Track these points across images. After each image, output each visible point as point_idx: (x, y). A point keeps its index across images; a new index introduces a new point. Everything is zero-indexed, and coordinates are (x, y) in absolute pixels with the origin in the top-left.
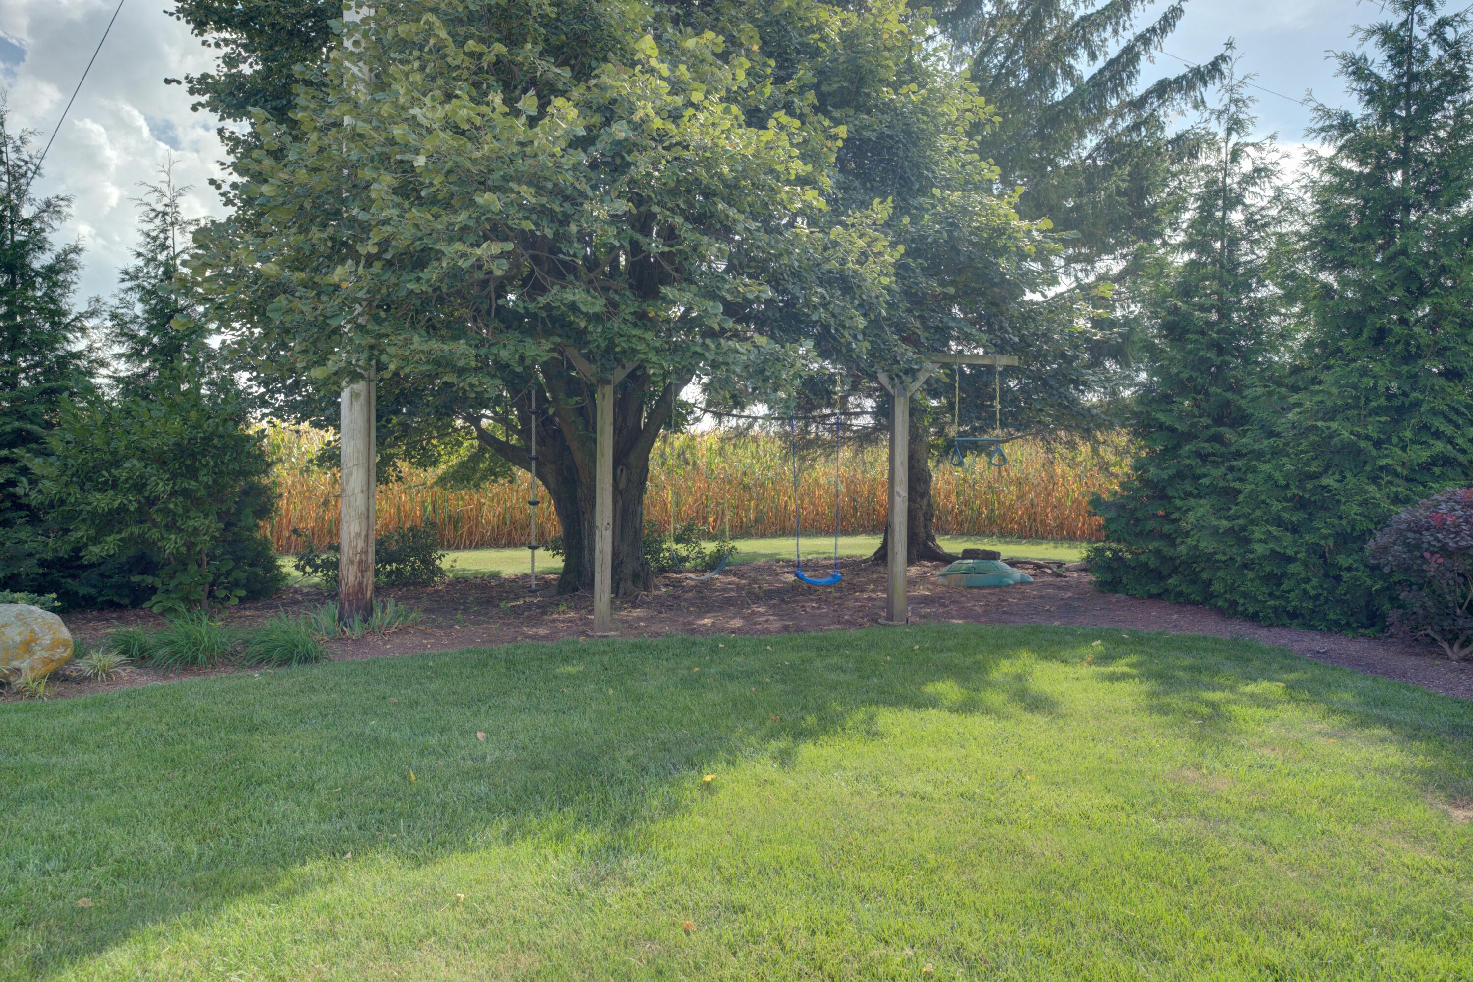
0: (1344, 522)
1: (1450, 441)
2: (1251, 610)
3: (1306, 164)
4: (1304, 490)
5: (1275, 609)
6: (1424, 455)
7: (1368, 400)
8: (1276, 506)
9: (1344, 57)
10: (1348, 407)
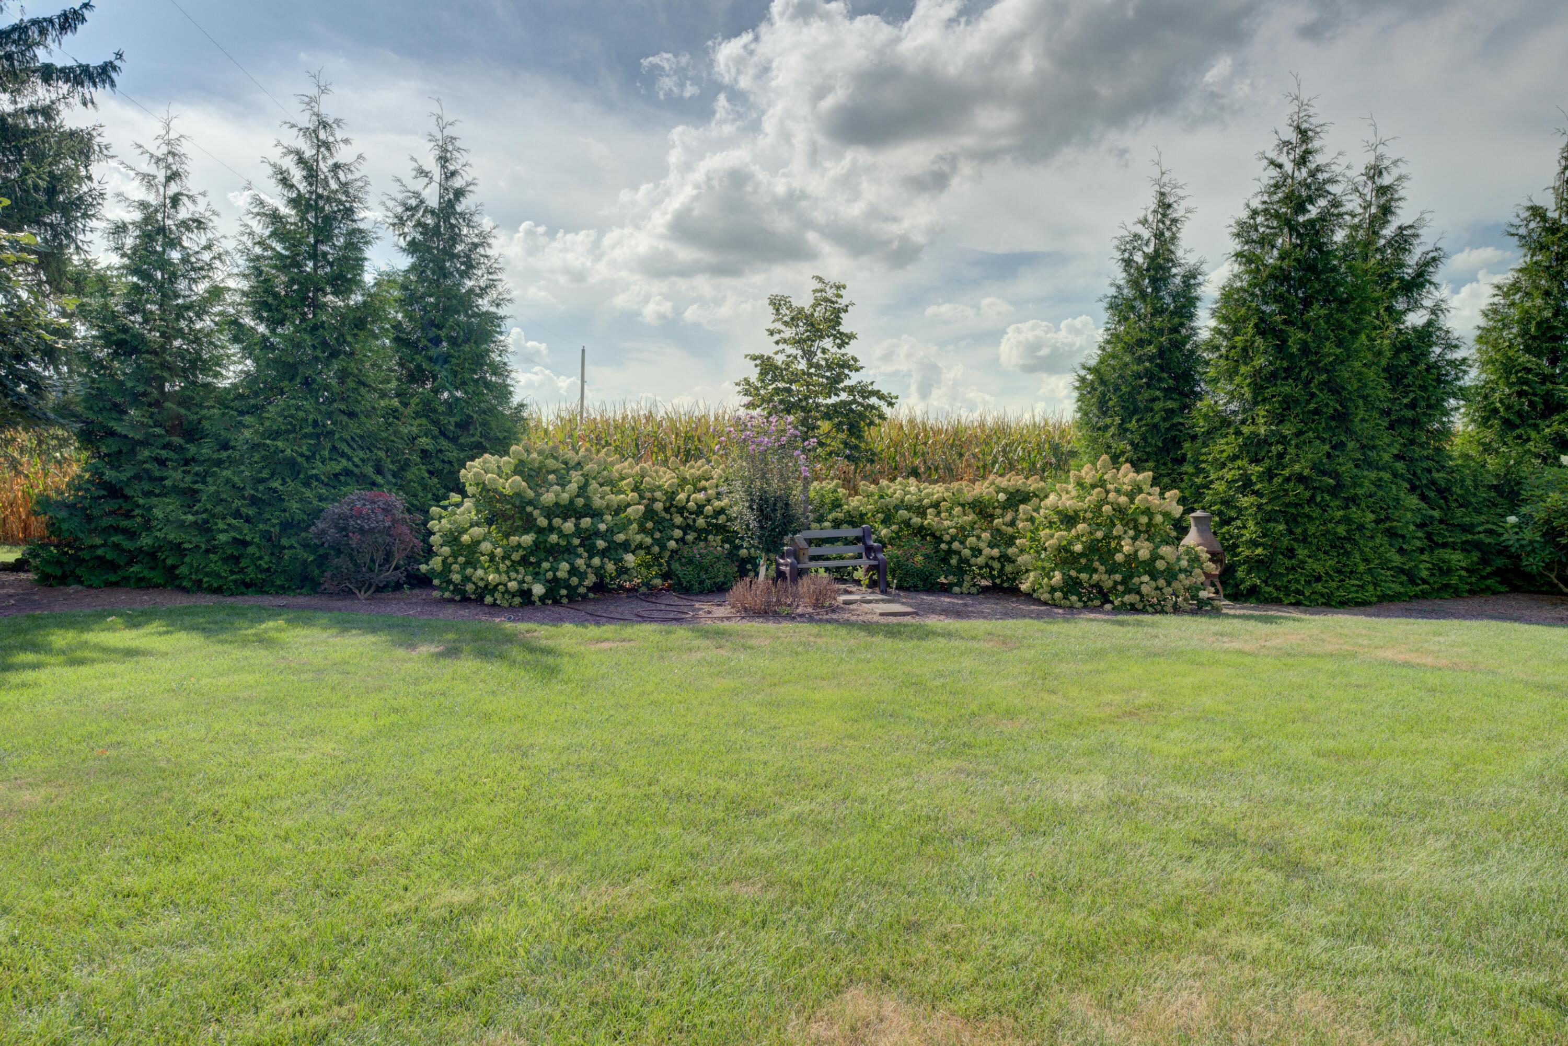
0: (287, 514)
1: (349, 459)
2: (215, 585)
3: (242, 234)
4: (257, 490)
5: (235, 582)
6: (338, 469)
7: (301, 428)
8: (237, 503)
9: (274, 166)
10: (288, 432)
